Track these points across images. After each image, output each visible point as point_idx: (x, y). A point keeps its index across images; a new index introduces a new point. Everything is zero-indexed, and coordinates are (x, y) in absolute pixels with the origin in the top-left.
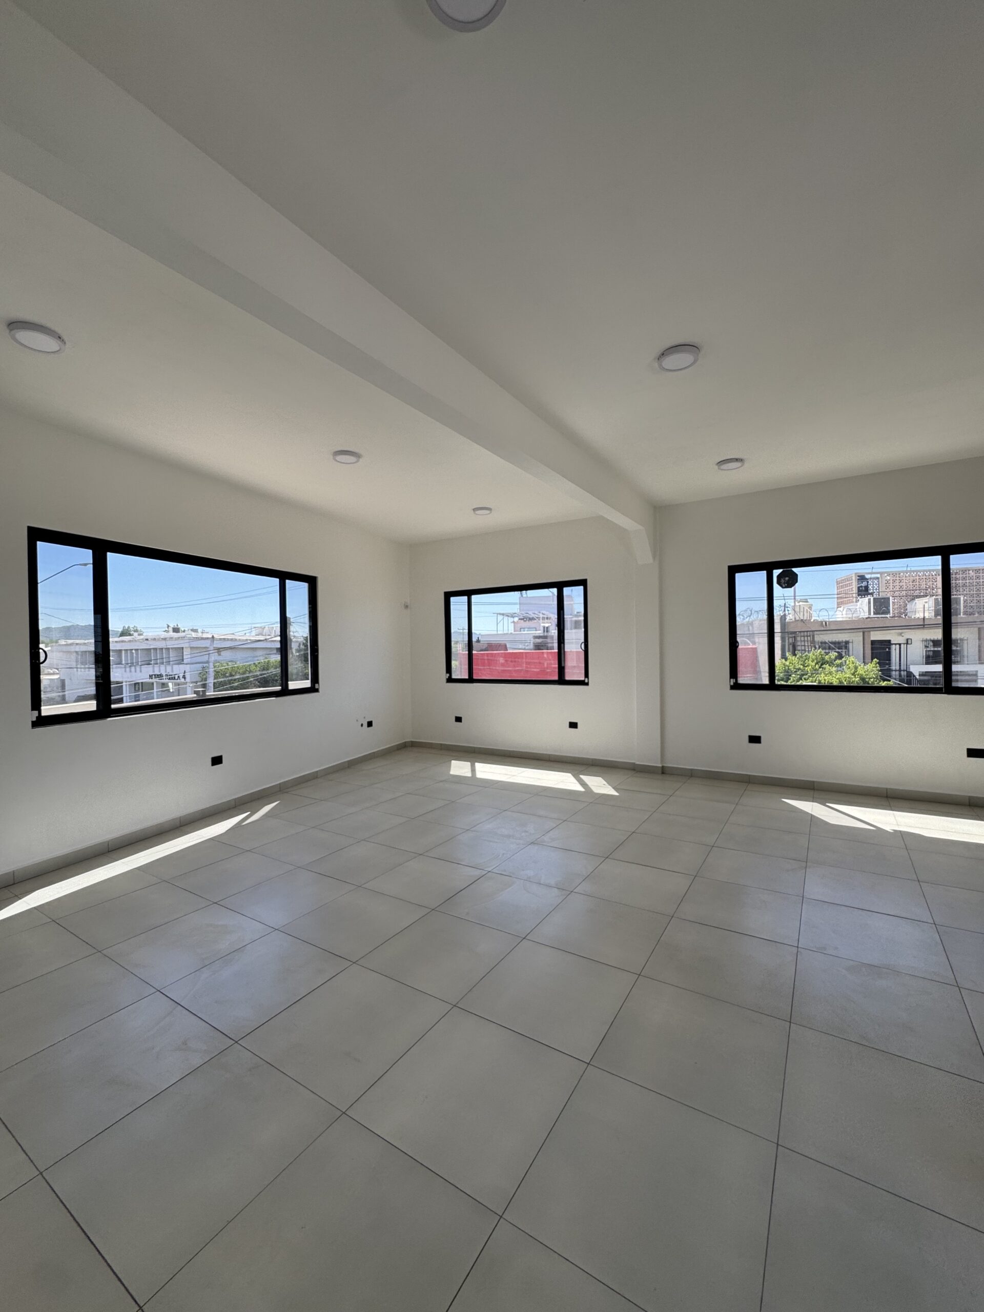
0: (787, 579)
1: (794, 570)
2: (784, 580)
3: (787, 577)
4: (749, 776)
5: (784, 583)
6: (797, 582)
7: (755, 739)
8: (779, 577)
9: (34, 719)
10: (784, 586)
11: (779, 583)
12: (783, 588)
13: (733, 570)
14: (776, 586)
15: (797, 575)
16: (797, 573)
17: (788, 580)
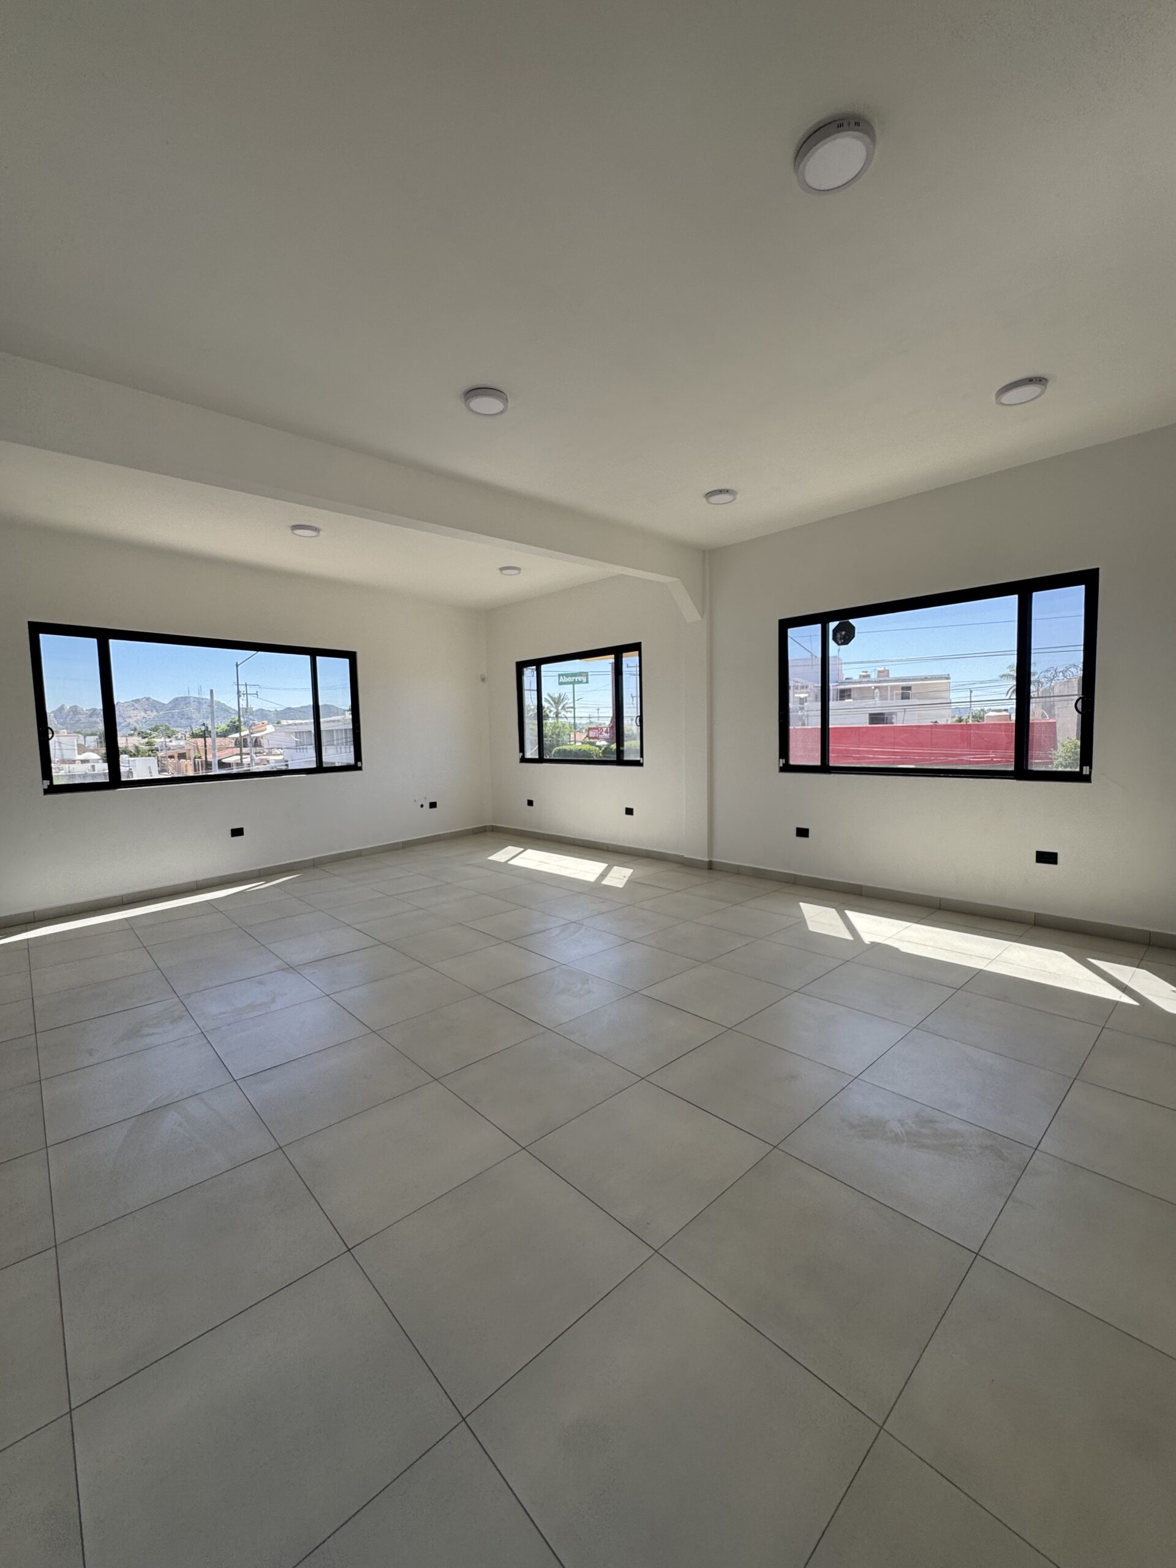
0: (843, 633)
1: (851, 621)
2: (841, 635)
3: (844, 631)
4: (795, 875)
5: (841, 639)
6: (854, 637)
7: (803, 833)
8: (835, 631)
9: (46, 787)
10: (840, 642)
11: (835, 639)
12: (839, 644)
13: (785, 625)
14: (832, 645)
15: (853, 628)
16: (854, 625)
17: (845, 635)
